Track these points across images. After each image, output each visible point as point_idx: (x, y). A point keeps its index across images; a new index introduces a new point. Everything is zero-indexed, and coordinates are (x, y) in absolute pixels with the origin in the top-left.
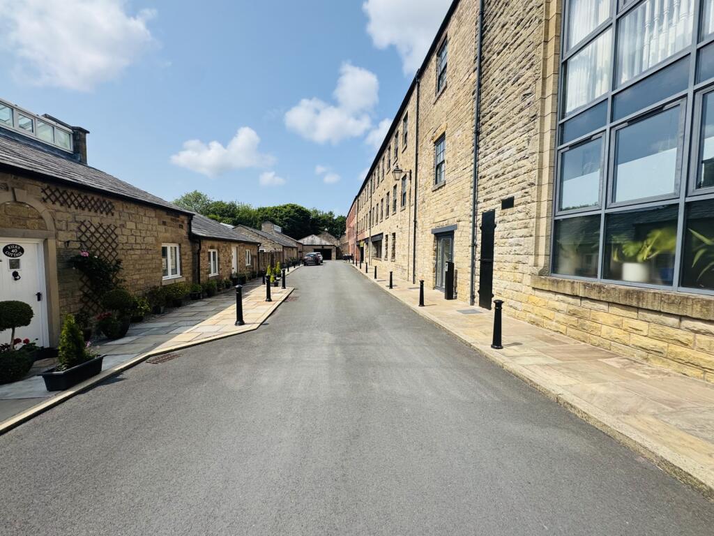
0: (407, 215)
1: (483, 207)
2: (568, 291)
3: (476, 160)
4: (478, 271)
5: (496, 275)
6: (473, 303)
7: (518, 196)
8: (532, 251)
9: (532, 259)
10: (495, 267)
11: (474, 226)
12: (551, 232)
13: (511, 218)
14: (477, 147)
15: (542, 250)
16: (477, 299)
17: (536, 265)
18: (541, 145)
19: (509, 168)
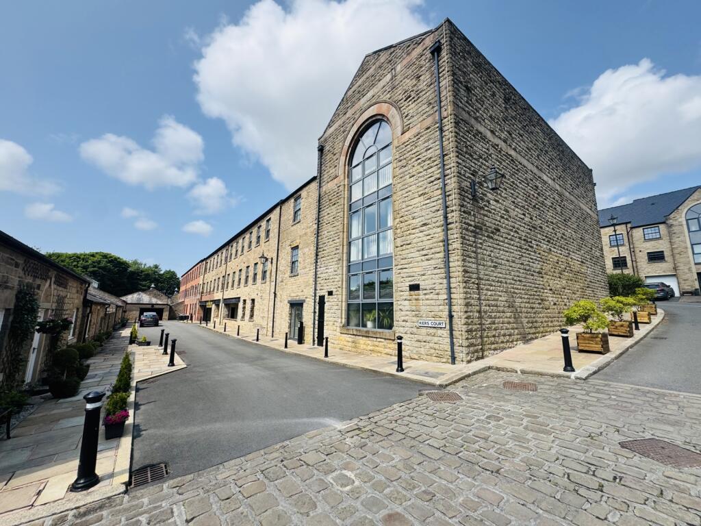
0: (268, 288)
1: (320, 293)
2: (351, 333)
3: (316, 268)
4: (316, 326)
5: (325, 328)
6: (314, 344)
7: (334, 290)
8: (340, 316)
9: (340, 320)
10: (325, 324)
11: (315, 302)
12: (346, 308)
13: (332, 300)
14: (317, 262)
15: (343, 316)
16: (316, 342)
17: (341, 323)
18: (342, 271)
19: (331, 277)
